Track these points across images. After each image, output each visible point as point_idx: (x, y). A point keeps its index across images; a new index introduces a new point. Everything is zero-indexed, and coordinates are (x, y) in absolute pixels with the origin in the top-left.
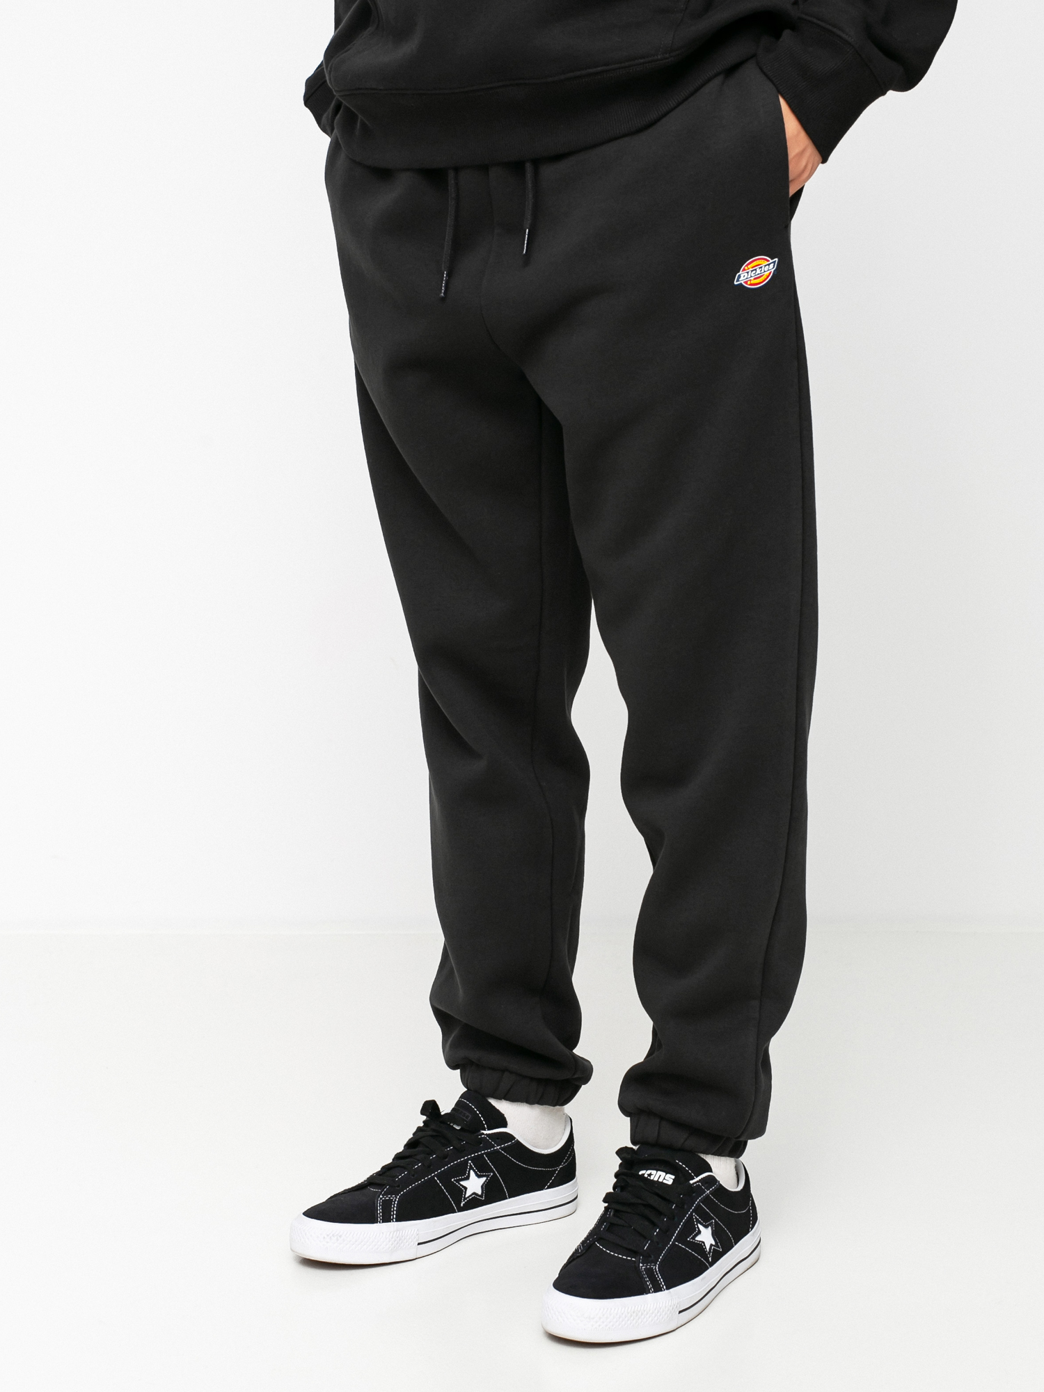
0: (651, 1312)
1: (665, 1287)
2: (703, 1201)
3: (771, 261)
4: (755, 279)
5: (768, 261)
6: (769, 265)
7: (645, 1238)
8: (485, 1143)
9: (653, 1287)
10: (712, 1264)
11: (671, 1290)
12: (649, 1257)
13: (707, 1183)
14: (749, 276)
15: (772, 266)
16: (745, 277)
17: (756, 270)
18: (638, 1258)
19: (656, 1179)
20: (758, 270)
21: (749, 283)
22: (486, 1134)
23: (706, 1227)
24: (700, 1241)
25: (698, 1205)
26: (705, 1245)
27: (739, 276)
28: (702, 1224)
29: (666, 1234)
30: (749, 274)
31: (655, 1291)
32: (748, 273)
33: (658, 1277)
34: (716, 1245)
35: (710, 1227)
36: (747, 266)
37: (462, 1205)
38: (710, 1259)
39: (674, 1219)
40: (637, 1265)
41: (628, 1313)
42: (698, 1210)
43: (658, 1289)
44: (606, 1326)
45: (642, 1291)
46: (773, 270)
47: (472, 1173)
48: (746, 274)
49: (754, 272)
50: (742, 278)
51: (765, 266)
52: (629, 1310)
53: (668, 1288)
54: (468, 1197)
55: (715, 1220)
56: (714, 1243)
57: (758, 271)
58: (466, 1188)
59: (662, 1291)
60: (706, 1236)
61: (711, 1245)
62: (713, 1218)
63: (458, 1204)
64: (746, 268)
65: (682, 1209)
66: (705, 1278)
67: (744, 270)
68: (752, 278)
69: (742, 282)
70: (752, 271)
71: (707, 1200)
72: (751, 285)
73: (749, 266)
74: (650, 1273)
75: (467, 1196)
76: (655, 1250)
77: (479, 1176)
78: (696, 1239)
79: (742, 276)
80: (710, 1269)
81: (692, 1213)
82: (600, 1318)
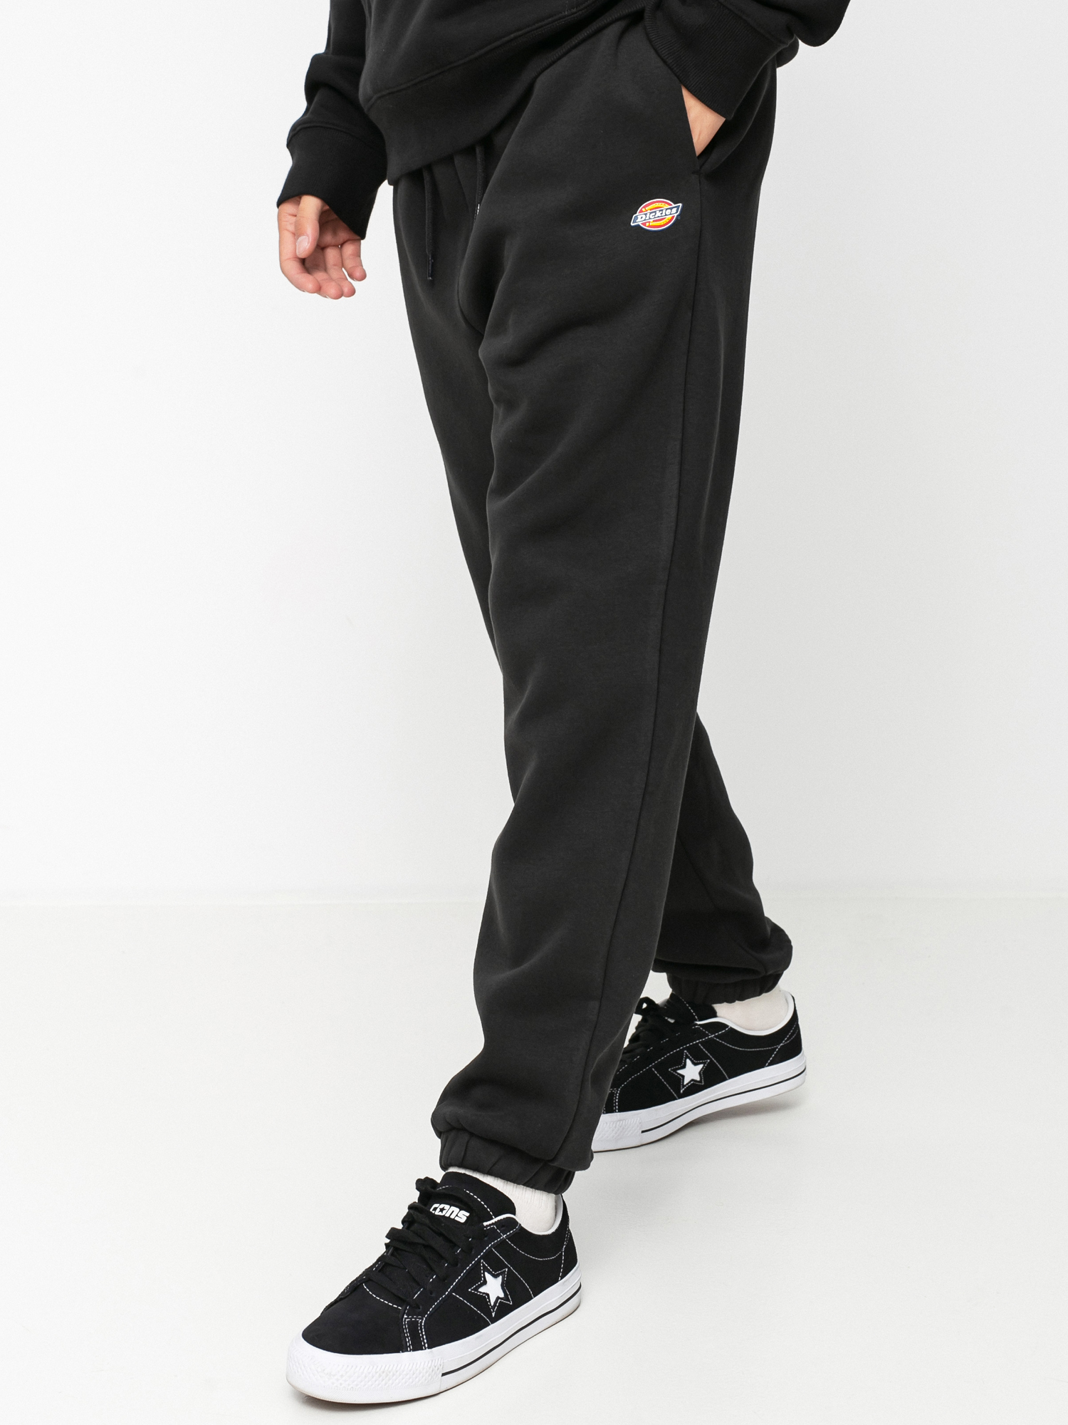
0: (405, 1373)
1: (426, 1345)
2: (496, 1247)
3: (674, 205)
4: (654, 221)
5: (671, 205)
6: (671, 209)
7: (419, 1285)
8: (699, 1033)
9: (412, 1344)
10: (494, 1320)
11: (434, 1349)
12: (416, 1309)
13: (503, 1226)
14: (648, 218)
15: (674, 210)
16: (643, 219)
17: (655, 212)
18: (404, 1307)
19: (447, 1215)
20: (657, 212)
21: (647, 224)
22: (700, 1025)
23: (495, 1276)
24: (484, 1293)
25: (490, 1251)
26: (489, 1298)
27: (636, 218)
28: (490, 1273)
29: (444, 1281)
30: (648, 216)
31: (414, 1350)
32: (646, 214)
33: (422, 1332)
34: (506, 1298)
35: (501, 1277)
36: (644, 207)
37: (682, 1091)
38: (493, 1314)
39: (457, 1265)
40: (400, 1316)
41: (376, 1373)
42: (489, 1257)
43: (417, 1347)
44: (349, 1385)
45: (398, 1347)
46: (676, 215)
47: (688, 1061)
48: (644, 216)
49: (654, 214)
50: (639, 219)
51: (667, 209)
52: (378, 1369)
53: (429, 1348)
54: (687, 1084)
55: (509, 1268)
56: (502, 1295)
57: (658, 214)
58: (683, 1076)
59: (422, 1349)
60: (493, 1288)
61: (498, 1298)
62: (507, 1267)
63: (677, 1091)
64: (644, 210)
65: (469, 1252)
66: (481, 1336)
67: (641, 211)
68: (651, 220)
69: (640, 223)
70: (651, 213)
71: (502, 1246)
72: (649, 226)
73: (647, 208)
74: (414, 1327)
75: (685, 1083)
76: (427, 1299)
77: (695, 1064)
78: (480, 1290)
79: (639, 217)
80: (492, 1326)
81: (479, 1260)
82: (342, 1376)
